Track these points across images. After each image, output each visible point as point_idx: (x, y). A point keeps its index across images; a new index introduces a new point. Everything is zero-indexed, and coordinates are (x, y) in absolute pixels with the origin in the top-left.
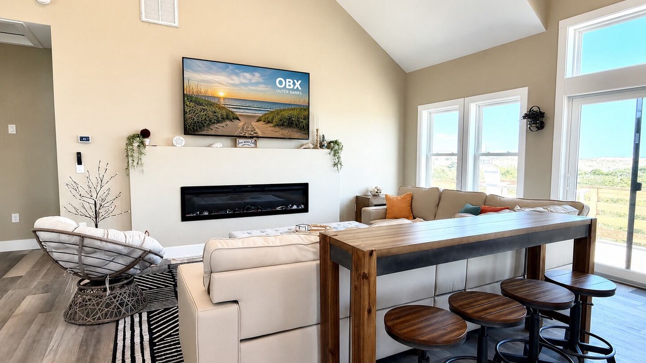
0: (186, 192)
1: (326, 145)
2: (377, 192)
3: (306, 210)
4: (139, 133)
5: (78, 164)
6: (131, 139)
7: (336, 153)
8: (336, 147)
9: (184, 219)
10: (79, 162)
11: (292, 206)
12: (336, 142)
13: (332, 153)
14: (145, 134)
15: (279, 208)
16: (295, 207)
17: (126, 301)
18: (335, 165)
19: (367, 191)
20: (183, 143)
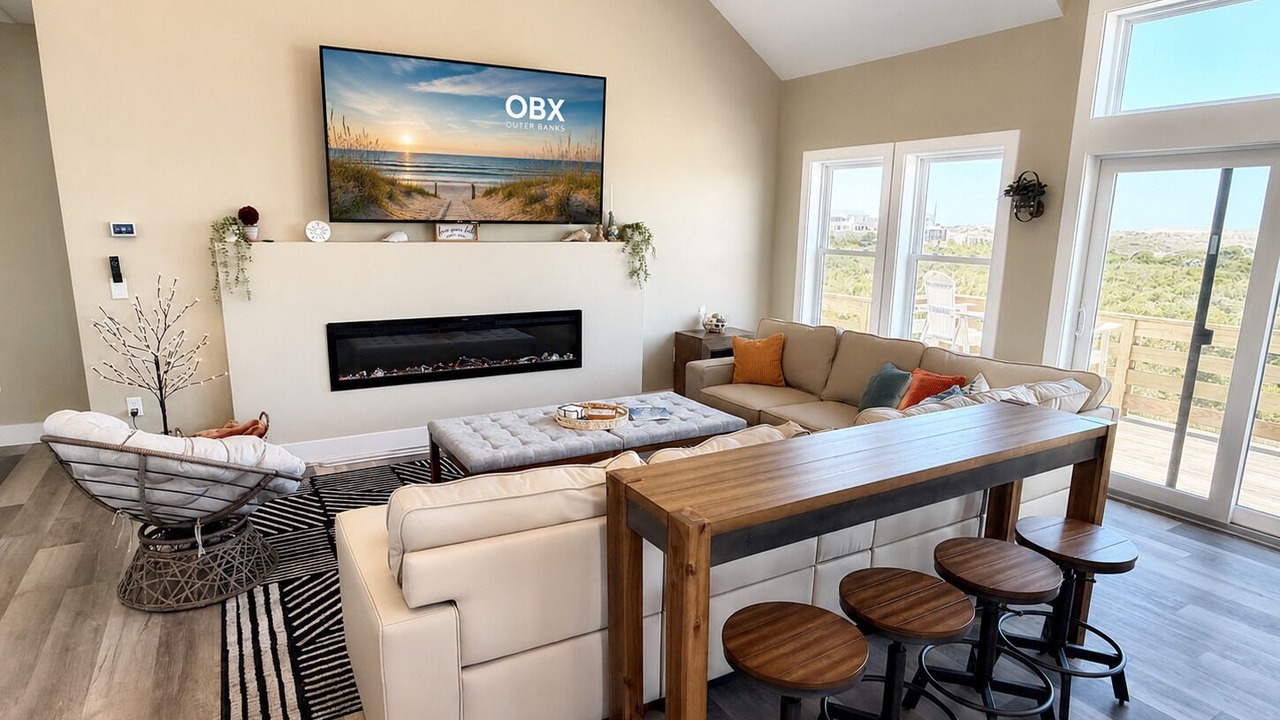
0: (338, 334)
1: (616, 232)
2: (717, 326)
3: (576, 363)
4: (236, 216)
5: (115, 281)
6: (220, 229)
7: (636, 250)
8: (637, 238)
9: (337, 385)
10: (117, 277)
11: (551, 355)
12: (637, 227)
13: (629, 249)
14: (249, 216)
15: (523, 361)
16: (555, 358)
17: (236, 564)
18: (633, 273)
19: (696, 321)
20: (327, 237)
